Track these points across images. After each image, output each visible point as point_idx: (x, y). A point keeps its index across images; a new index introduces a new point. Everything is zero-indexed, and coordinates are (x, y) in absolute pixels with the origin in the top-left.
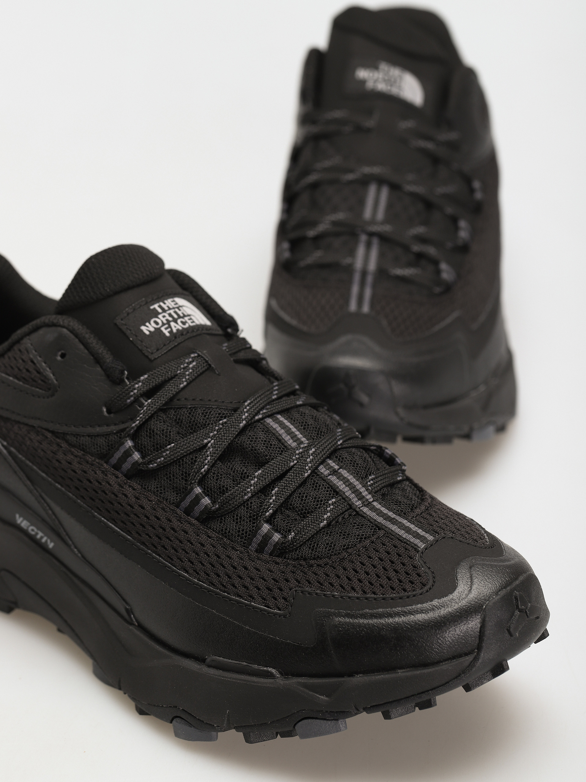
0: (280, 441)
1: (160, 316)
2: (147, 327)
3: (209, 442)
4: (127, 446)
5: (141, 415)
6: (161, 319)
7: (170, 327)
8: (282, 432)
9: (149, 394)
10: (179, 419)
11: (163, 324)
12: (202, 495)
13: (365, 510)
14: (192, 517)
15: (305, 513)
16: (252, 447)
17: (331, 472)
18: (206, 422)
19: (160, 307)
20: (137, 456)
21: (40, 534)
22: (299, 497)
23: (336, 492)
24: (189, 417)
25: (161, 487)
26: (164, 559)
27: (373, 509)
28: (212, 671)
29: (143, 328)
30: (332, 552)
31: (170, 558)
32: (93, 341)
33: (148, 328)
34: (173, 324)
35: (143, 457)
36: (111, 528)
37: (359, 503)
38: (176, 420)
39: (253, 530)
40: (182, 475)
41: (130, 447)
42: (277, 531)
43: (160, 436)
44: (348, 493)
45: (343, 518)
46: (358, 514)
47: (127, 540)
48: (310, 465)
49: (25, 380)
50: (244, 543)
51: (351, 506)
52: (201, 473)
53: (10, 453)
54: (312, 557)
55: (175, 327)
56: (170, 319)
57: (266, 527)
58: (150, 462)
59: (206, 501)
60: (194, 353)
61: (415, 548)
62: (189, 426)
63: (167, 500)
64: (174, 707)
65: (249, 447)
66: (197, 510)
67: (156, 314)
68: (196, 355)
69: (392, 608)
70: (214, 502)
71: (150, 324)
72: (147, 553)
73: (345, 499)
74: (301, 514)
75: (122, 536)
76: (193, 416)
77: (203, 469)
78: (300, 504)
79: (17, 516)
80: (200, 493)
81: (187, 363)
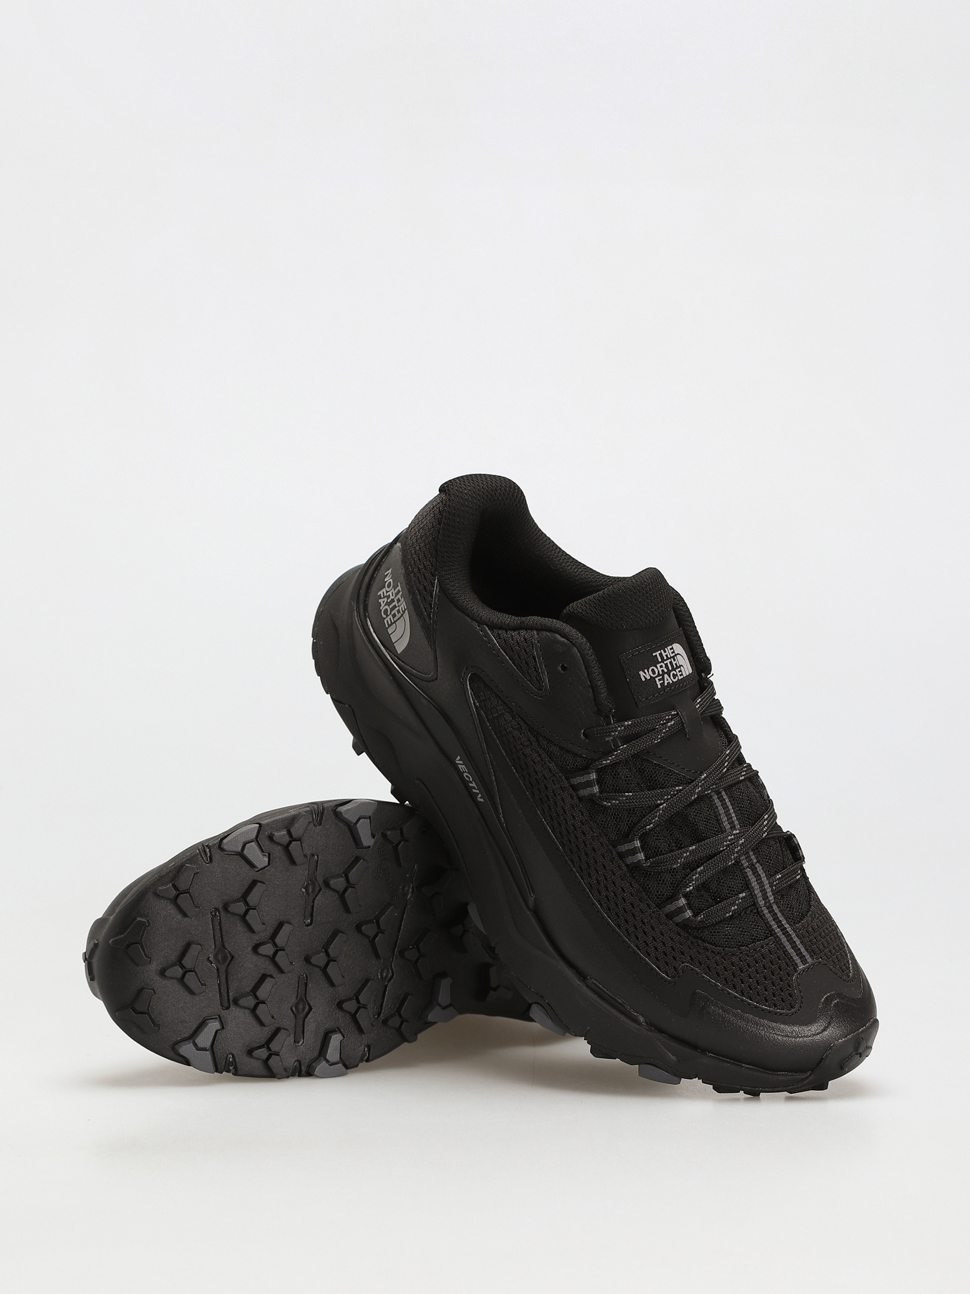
0: (718, 820)
1: (658, 666)
2: (645, 673)
3: (661, 804)
4: (592, 778)
5: (614, 757)
6: (659, 669)
7: (663, 679)
8: (722, 811)
9: (627, 739)
10: (643, 769)
11: (659, 675)
12: (639, 849)
13: (766, 911)
14: (623, 862)
15: (716, 896)
16: (695, 821)
17: (749, 865)
18: (665, 783)
19: (661, 654)
20: (596, 789)
21: (474, 785)
22: (717, 881)
23: (747, 886)
24: (651, 771)
25: (606, 822)
26: (585, 883)
27: (771, 911)
28: (590, 994)
29: (641, 673)
30: (728, 944)
31: (590, 886)
32: (596, 670)
33: (645, 675)
34: (666, 676)
35: (601, 792)
36: (548, 832)
37: (762, 903)
38: (639, 769)
39: (670, 895)
40: (628, 821)
41: (594, 779)
42: (690, 908)
43: (622, 781)
44: (757, 892)
45: (745, 913)
46: (759, 913)
47: (558, 849)
48: (736, 855)
49: (521, 669)
50: (658, 903)
51: (755, 904)
52: (646, 830)
53: (479, 714)
54: (710, 941)
55: (667, 680)
56: (666, 670)
57: (683, 901)
58: (606, 799)
59: (641, 856)
60: (674, 709)
61: (795, 966)
62: (649, 779)
63: (607, 835)
64: (541, 996)
65: (692, 820)
66: (630, 860)
67: (655, 662)
68: (676, 713)
69: (760, 1018)
70: (647, 858)
71: (648, 671)
72: (571, 870)
73: (752, 895)
74: (713, 896)
75: (556, 844)
76: (655, 772)
77: (648, 827)
78: (716, 887)
79: (459, 757)
80: (638, 847)
81: (666, 720)
